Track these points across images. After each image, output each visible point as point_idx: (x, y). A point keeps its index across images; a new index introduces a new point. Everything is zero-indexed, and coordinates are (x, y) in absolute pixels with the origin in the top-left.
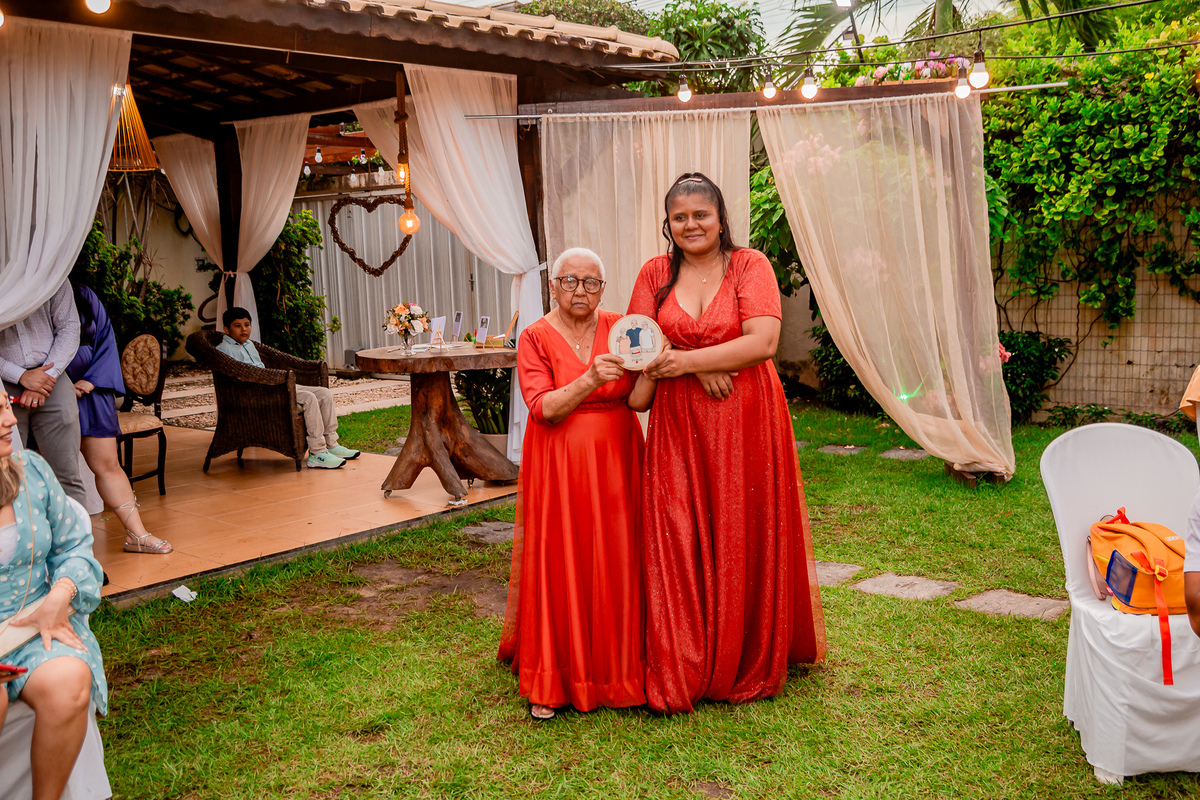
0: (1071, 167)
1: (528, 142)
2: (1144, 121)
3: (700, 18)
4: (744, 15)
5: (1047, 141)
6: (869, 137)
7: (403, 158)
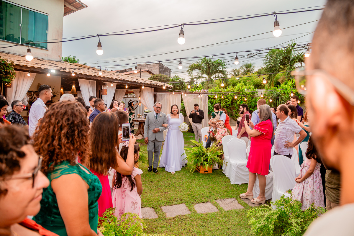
0: (221, 103)
1: (155, 96)
2: (229, 99)
3: (177, 80)
4: (183, 80)
5: (218, 100)
6: (195, 98)
7: (140, 97)
